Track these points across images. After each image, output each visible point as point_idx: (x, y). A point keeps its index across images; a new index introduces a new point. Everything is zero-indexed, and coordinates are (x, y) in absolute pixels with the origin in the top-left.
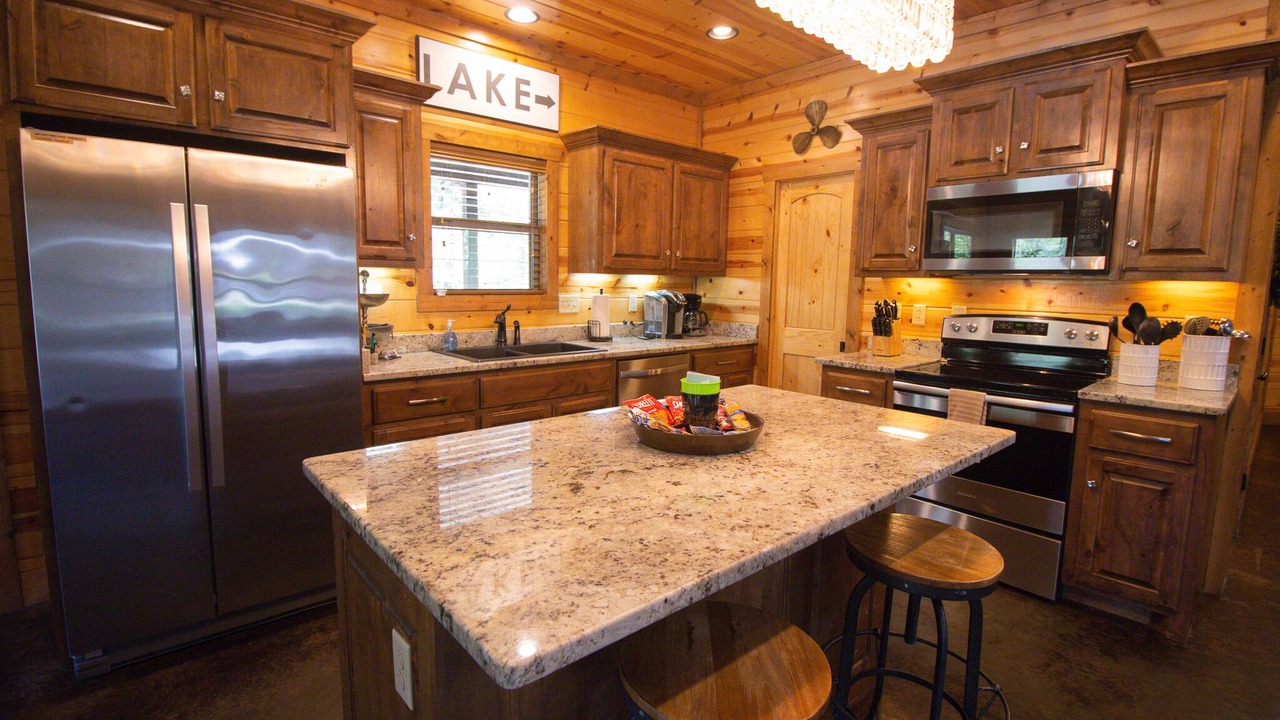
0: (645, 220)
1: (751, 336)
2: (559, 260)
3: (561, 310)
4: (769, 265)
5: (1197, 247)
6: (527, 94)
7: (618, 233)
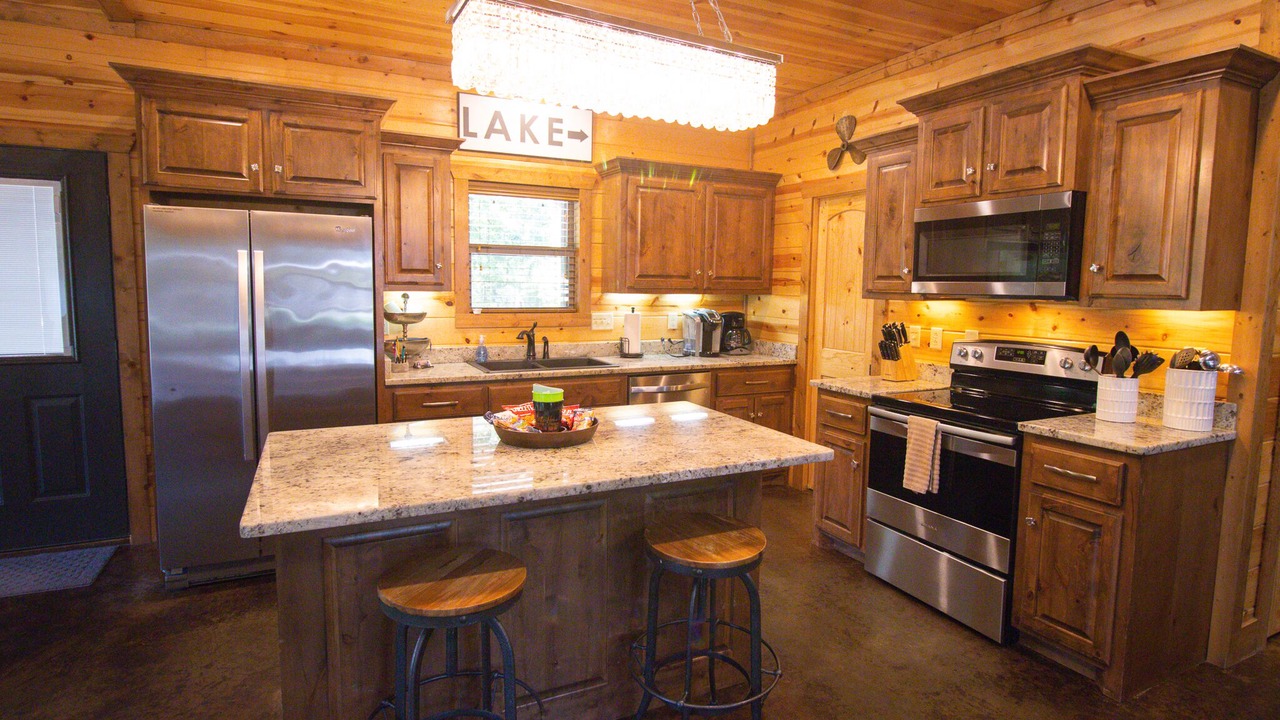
0: (673, 241)
1: (790, 356)
2: (592, 281)
3: (594, 327)
4: (807, 283)
5: (1157, 272)
6: (560, 131)
7: (642, 255)
